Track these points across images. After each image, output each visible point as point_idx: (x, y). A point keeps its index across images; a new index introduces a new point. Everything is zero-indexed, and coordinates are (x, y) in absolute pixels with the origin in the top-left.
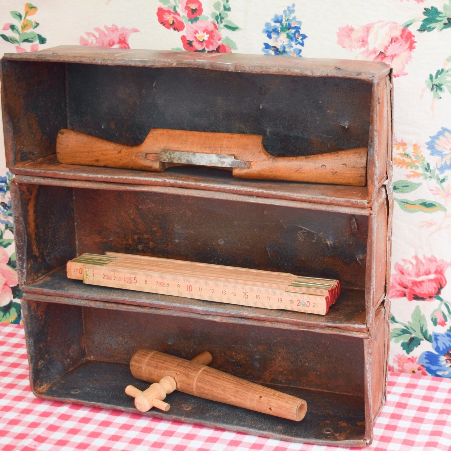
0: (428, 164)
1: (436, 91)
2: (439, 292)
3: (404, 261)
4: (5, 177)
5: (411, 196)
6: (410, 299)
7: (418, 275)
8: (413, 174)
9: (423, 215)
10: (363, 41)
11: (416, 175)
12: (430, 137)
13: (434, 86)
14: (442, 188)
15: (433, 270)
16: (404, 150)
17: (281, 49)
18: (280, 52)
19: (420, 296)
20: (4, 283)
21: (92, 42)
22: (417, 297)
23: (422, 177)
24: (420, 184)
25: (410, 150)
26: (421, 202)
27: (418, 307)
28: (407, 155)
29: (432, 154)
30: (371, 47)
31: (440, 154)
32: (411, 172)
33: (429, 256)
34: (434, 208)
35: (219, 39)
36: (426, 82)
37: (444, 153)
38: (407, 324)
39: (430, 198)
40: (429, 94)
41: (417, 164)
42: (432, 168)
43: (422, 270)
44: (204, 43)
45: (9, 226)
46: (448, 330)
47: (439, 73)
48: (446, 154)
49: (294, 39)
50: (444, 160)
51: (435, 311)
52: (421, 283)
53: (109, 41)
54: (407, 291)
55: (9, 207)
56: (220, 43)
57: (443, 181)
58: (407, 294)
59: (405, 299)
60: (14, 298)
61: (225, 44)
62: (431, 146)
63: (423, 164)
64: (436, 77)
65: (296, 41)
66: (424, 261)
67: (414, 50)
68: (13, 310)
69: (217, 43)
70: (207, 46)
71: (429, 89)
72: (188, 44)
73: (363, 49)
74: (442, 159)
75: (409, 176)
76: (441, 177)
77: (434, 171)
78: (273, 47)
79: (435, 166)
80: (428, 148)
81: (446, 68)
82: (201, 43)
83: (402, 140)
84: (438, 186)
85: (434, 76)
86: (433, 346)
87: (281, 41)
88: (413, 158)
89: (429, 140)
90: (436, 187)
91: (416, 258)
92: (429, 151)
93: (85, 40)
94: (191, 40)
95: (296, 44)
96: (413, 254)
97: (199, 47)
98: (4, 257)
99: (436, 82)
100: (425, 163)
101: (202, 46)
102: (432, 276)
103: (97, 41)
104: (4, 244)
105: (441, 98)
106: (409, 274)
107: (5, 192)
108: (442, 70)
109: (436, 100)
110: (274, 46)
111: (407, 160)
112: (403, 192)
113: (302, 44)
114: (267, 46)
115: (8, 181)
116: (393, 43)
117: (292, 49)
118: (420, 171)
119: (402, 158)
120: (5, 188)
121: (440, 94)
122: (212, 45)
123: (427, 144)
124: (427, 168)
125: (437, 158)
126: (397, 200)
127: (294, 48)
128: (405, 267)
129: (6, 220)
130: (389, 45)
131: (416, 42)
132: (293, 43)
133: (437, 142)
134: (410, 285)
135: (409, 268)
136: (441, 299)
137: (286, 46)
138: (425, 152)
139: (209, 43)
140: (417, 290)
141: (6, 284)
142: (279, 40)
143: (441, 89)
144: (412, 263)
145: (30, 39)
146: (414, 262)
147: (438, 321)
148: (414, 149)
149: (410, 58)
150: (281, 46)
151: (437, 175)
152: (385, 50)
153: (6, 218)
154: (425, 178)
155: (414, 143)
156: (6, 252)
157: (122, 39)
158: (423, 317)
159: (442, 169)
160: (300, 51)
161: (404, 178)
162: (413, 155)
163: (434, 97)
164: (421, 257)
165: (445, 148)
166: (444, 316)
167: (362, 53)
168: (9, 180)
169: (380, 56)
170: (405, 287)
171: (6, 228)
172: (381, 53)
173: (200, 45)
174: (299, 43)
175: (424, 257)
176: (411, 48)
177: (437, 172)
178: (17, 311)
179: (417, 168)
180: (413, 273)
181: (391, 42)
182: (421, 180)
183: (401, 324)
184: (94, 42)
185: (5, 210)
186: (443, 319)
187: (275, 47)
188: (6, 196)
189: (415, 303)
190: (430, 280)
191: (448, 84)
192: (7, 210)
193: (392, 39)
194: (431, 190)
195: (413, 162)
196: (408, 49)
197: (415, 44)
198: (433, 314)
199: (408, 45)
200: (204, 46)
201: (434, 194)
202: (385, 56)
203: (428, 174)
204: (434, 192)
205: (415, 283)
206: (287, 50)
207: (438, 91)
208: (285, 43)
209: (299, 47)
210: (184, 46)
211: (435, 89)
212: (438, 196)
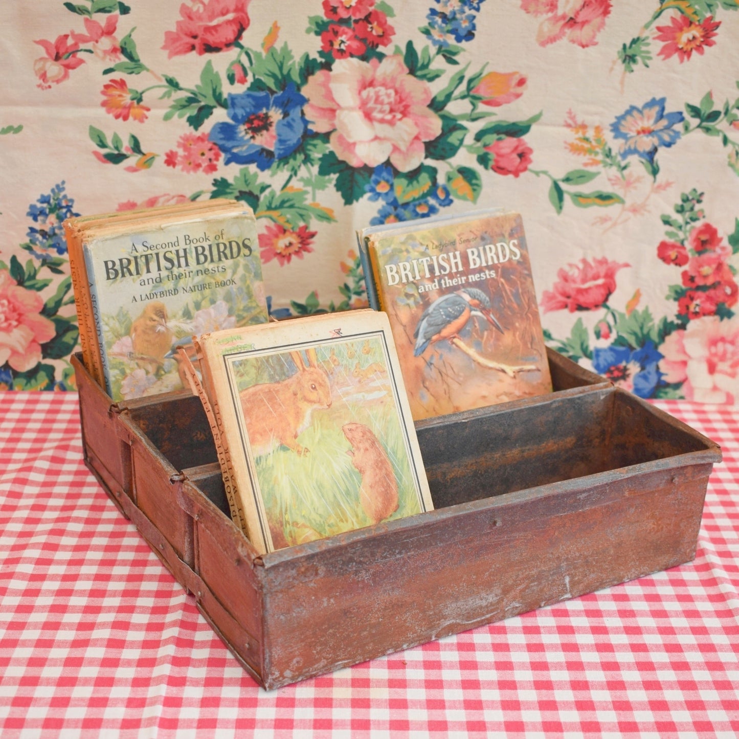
0: (610, 150)
1: (629, 63)
2: (606, 299)
3: (571, 265)
4: (49, 196)
5: (586, 188)
6: (572, 311)
7: (584, 281)
8: (591, 161)
9: (597, 210)
10: (552, 5)
11: (595, 163)
12: (616, 117)
13: (627, 58)
14: (623, 176)
15: (602, 274)
16: (584, 133)
17: (450, 16)
18: (448, 20)
19: (584, 305)
20: (31, 338)
21: (198, 10)
22: (580, 307)
23: (601, 165)
24: (598, 173)
25: (590, 134)
26: (597, 195)
27: (580, 321)
28: (587, 140)
29: (616, 137)
30: (560, 12)
31: (625, 136)
32: (589, 159)
33: (599, 257)
34: (611, 201)
35: (371, 5)
36: (619, 52)
37: (629, 136)
38: (565, 340)
39: (608, 189)
40: (620, 67)
41: (598, 150)
42: (613, 153)
43: (590, 274)
44: (351, 10)
45: (48, 261)
46: (613, 344)
47: (634, 41)
48: (631, 137)
49: (468, 3)
50: (629, 143)
51: (600, 322)
52: (587, 290)
53: (223, 9)
54: (569, 301)
55: (50, 236)
56: (371, 9)
57: (625, 168)
58: (569, 305)
59: (566, 312)
60: (44, 358)
61: (379, 10)
62: (616, 128)
63: (604, 149)
64: (631, 47)
65: (471, 5)
66: (593, 264)
67: (609, 15)
68: (42, 375)
69: (368, 9)
70: (354, 14)
71: (620, 61)
72: (331, 10)
73: (550, 15)
74: (626, 143)
75: (586, 165)
76: (623, 164)
77: (616, 157)
78: (441, 13)
79: (617, 151)
80: (612, 131)
81: (643, 36)
82: (347, 9)
83: (583, 121)
84: (619, 174)
85: (628, 45)
86: (593, 365)
87: (451, 5)
88: (594, 143)
89: (614, 120)
90: (616, 177)
91: (584, 261)
92: (612, 134)
93: (188, 8)
94: (335, 6)
95: (470, 9)
96: (581, 257)
97: (344, 14)
98: (36, 304)
99: (629, 52)
100: (607, 148)
101: (348, 13)
102: (600, 281)
103: (205, 10)
104: (37, 286)
105: (632, 71)
106: (574, 281)
107: (46, 215)
108: (638, 39)
109: (628, 74)
110: (442, 11)
111: (586, 145)
112: (577, 183)
113: (478, 10)
114: (433, 12)
115: (52, 201)
116: (586, 8)
117: (464, 16)
118: (600, 157)
119: (580, 144)
120: (47, 211)
121: (634, 67)
122: (360, 11)
123: (612, 125)
124: (608, 154)
125: (621, 141)
126: (569, 193)
127: (466, 14)
128: (570, 273)
129: (44, 253)
130: (581, 10)
131: (612, 6)
132: (466, 9)
133: (623, 122)
134: (573, 293)
135: (575, 273)
136: (608, 308)
137: (457, 12)
138: (608, 135)
139: (356, 9)
140: (582, 299)
141: (34, 341)
142: (449, 4)
143: (634, 61)
144: (578, 268)
145: (108, 9)
146: (581, 266)
147: (602, 333)
148: (595, 132)
149: (603, 24)
150: (451, 12)
151: (619, 162)
152: (576, 16)
153: (45, 250)
154: (605, 166)
155: (597, 124)
156: (40, 297)
157: (240, 6)
158: (585, 331)
159: (624, 155)
160: (474, 17)
161: (580, 167)
162: (595, 140)
163: (625, 70)
164: (590, 260)
165: (630, 130)
166: (610, 328)
167: (549, 19)
168: (54, 199)
169: (570, 23)
170: (568, 297)
171: (43, 265)
172: (571, 19)
173: (346, 13)
174: (474, 8)
175: (595, 260)
176: (606, 12)
177: (619, 158)
178: (47, 376)
179: (597, 153)
180: (578, 280)
181: (583, 6)
182: (600, 168)
183: (559, 341)
184: (201, 10)
185: (45, 241)
186: (607, 330)
187: (443, 13)
188: (48, 221)
189: (578, 314)
190: (598, 286)
191: (643, 55)
192: (47, 239)
193: (585, 2)
194: (610, 180)
195: (593, 147)
196: (601, 14)
197: (611, 9)
198: (597, 326)
199: (601, 10)
200: (351, 13)
201: (613, 185)
202: (575, 23)
203: (608, 161)
204: (613, 182)
205: (580, 291)
206: (458, 16)
207: (631, 63)
208: (456, 8)
209: (473, 12)
210: (326, 14)
211: (627, 61)
212: (616, 187)
